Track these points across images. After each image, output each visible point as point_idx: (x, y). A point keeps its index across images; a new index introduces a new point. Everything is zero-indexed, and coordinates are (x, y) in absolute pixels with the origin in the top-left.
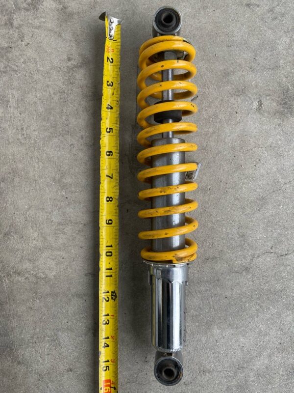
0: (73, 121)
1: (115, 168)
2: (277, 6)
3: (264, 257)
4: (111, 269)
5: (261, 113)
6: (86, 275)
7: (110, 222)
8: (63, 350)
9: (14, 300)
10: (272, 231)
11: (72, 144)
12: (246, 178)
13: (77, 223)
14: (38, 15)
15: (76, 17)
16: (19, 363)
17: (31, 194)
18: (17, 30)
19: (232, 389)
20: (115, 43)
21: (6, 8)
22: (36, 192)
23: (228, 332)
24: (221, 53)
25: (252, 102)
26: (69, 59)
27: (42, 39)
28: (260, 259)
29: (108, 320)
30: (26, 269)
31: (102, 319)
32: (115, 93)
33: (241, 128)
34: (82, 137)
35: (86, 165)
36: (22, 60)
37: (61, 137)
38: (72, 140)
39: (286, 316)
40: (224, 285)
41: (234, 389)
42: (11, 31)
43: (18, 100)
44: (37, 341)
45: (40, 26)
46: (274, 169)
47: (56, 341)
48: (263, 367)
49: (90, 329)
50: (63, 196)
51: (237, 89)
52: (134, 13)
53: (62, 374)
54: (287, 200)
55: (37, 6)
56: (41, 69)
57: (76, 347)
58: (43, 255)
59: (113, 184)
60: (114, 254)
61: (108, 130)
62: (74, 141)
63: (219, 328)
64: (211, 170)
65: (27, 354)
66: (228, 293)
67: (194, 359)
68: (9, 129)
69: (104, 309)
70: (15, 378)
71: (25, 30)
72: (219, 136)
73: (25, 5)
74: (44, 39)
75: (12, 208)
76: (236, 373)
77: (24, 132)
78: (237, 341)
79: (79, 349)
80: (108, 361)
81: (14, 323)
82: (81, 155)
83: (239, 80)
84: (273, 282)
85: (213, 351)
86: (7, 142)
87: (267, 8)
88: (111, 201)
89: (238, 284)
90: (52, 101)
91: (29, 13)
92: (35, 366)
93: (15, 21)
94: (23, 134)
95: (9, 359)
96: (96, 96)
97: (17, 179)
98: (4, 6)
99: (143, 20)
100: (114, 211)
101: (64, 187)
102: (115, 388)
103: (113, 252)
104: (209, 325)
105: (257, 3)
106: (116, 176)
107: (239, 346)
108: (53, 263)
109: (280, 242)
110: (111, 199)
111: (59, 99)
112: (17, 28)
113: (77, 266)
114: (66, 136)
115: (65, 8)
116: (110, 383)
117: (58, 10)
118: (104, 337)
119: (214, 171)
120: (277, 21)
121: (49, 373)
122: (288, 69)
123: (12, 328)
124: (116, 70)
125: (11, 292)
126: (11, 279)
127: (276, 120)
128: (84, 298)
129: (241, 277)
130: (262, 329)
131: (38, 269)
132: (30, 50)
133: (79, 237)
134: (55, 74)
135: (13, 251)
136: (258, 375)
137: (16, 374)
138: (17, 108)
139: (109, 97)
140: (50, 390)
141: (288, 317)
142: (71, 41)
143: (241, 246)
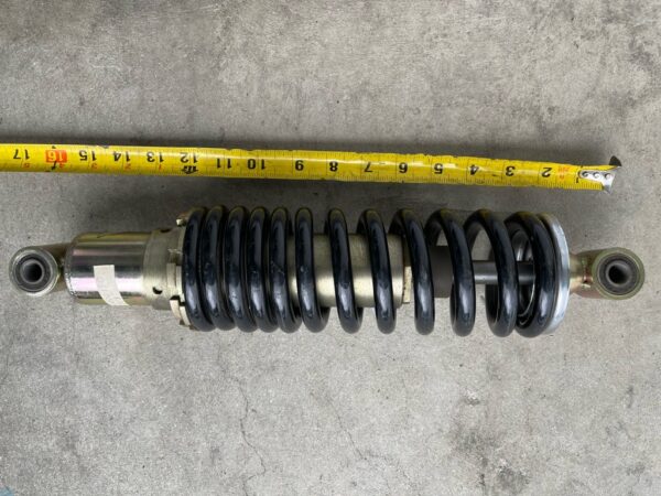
0: (456, 114)
1: (381, 176)
2: (629, 437)
3: (241, 398)
4: (229, 166)
5: (459, 403)
6: (222, 129)
7: (300, 167)
8: (112, 91)
9: (187, 19)
10: (280, 412)
11: (419, 112)
12: (360, 376)
13: (299, 117)
14: (623, 63)
15: (618, 121)
16: (94, 26)
17: (345, 48)
18: (599, 30)
19: (46, 343)
20: (572, 181)
21: (636, 13)
22: (348, 55)
23: (131, 340)
25: (477, 390)
26: (551, 110)
27: (585, 67)
28: (238, 392)
29: (153, 160)
30: (233, 39)
31: (156, 152)
32: (495, 179)
33: (437, 372)
34: (430, 127)
35: (387, 132)
36: (552, 37)
37: (431, 94)
38: (427, 112)
39: (152, 429)
40: (200, 336)
41: (46, 347)
42: (599, 20)
43: (490, 29)
44: (126, 54)
45: (605, 64)
46: (373, 420)
47: (125, 82)
48: (77, 392)
50: (342, 96)
51: (498, 368)
52: (621, 211)
53: (77, 91)
54: (325, 437)
55: (637, 61)
56: (538, 67)
57: (115, 112)
58: (253, 66)
59: (357, 173)
60: (252, 171)
61: (439, 167)
62: (425, 114)
63: (137, 327)
65: (107, 38)
66: (189, 342)
68: (446, 15)
69: (171, 154)
70: (72, 20)
71: (600, 42)
74: (584, 71)
75: (325, 18)
76: (69, 349)
77: (441, 39)
78: (117, 353)
79: (112, 118)
80: (94, 159)
81: (153, 20)
82: (403, 124)
83: (512, 372)
84: (202, 411)
86: (426, 12)
87: (626, 420)
88: (331, 169)
89: (202, 358)
90: (488, 83)
91: (627, 47)
92: (88, 50)
93: (615, 26)
94: (436, 37)
95: (100, 12)
96: (491, 150)
97: (368, 27)
98: (639, 9)
99: (610, 225)
100: (315, 173)
101: (355, 98)
102: (54, 168)
103: (255, 171)
105: (634, 406)
106: (368, 177)
107: (111, 356)
108: (241, 80)
109: (262, 424)
110: (334, 169)
111: (490, 92)
112: (603, 29)
113: (235, 116)
114: (432, 103)
115: (633, 104)
116: (62, 161)
117: (629, 92)
118: (130, 154)
120: (604, 435)
121: (78, 70)
122: (529, 448)
123: (146, 16)
124: (531, 181)
125: (199, 16)
126: (218, 16)
127: (448, 425)
128: (188, 125)
129: (211, 363)
130: (134, 392)
131: (232, 57)
132: (567, 49)
133: (279, 119)
134: (529, 86)
135: (260, 19)
136: (65, 383)
137: (79, 20)
138: (477, 28)
139: (491, 168)
140: (52, 72)
141: (150, 432)
142: (581, 112)
143: (258, 365)
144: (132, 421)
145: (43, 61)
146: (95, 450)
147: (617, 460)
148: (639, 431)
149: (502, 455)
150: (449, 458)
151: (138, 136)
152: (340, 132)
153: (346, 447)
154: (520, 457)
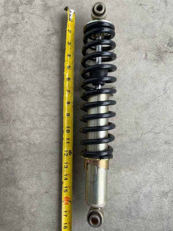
0: (50, 62)
1: (71, 87)
2: (155, 5)
3: (148, 134)
4: (69, 139)
5: (147, 60)
6: (56, 142)
7: (69, 115)
8: (43, 182)
10: (152, 121)
11: (49, 74)
12: (139, 93)
13: (51, 116)
14: (32, 7)
15: (52, 9)
16: (19, 189)
17: (27, 100)
19: (131, 203)
20: (72, 23)
21: (15, 3)
22: (30, 99)
23: (129, 173)
24: (126, 29)
25: (142, 54)
26: (48, 30)
27: (34, 19)
28: (146, 135)
29: (67, 166)
30: (24, 139)
31: (64, 165)
32: (72, 48)
33: (137, 68)
34: (54, 71)
35: (56, 85)
36: (24, 30)
37: (43, 70)
38: (49, 72)
40: (127, 148)
41: (133, 203)
42: (18, 15)
43: (21, 51)
44: (29, 177)
45: (33, 13)
46: (153, 89)
47: (39, 177)
48: (148, 192)
49: (57, 171)
50: (44, 101)
51: (135, 47)
52: (82, 8)
53: (42, 195)
54: (160, 105)
55: (32, 2)
56: (34, 35)
57: (50, 180)
58: (33, 132)
59: (70, 95)
60: (70, 131)
61: (68, 67)
62: (50, 73)
63: (125, 171)
64: (121, 89)
65: (24, 184)
66: (129, 153)
67: (112, 187)
68: (16, 66)
69: (65, 159)
70: (17, 197)
71: (25, 15)
72: (125, 71)
73: (25, 2)
74: (35, 20)
75: (17, 107)
76: (133, 195)
77: (24, 68)
78: (134, 178)
79: (52, 181)
80: (67, 187)
81: (17, 168)
82: (53, 80)
83: (136, 43)
84: (152, 147)
85: (121, 183)
86: (15, 73)
87: (150, 6)
88: (69, 104)
89: (134, 148)
90: (39, 52)
91: (27, 6)
92: (28, 191)
93: (20, 10)
94: (24, 69)
95: (14, 187)
96: (62, 50)
97: (20, 92)
98: (14, 2)
99: (86, 11)
100: (71, 109)
101: (44, 97)
102: (70, 201)
103: (70, 130)
104: (119, 169)
105: (145, 4)
106: (72, 91)
107: (135, 180)
108: (38, 136)
109: (156, 126)
110: (69, 103)
111: (42, 51)
112: (21, 14)
113: (51, 138)
114: (46, 70)
115: (46, 4)
116: (68, 198)
117: (42, 5)
118: (65, 174)
119: (122, 90)
120: (155, 13)
121: (35, 194)
122: (161, 37)
123: (16, 170)
124: (72, 36)
125: (16, 151)
126: (16, 144)
127: (154, 64)
128: (54, 154)
129: (136, 144)
130: (147, 171)
131: (31, 139)
132: (28, 25)
133: (52, 122)
134: (40, 38)
135: (17, 130)
136: (145, 196)
137: (17, 195)
138: (20, 55)
139: (69, 50)
140: (36, 204)
141: (160, 166)
142: (49, 21)
143: (136, 128)
144: (157, 172)
145: (31, 208)
146: (167, 185)
147: (163, 9)
148: (153, 2)
149: (163, 46)
150: (165, 63)
151: (58, 172)
152: (56, 101)
153: (163, 98)
154: (164, 40)
